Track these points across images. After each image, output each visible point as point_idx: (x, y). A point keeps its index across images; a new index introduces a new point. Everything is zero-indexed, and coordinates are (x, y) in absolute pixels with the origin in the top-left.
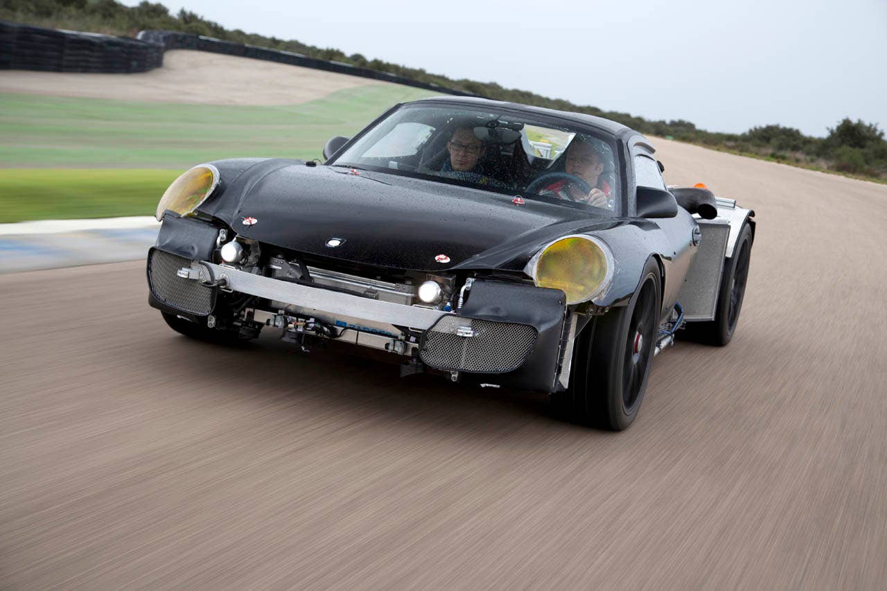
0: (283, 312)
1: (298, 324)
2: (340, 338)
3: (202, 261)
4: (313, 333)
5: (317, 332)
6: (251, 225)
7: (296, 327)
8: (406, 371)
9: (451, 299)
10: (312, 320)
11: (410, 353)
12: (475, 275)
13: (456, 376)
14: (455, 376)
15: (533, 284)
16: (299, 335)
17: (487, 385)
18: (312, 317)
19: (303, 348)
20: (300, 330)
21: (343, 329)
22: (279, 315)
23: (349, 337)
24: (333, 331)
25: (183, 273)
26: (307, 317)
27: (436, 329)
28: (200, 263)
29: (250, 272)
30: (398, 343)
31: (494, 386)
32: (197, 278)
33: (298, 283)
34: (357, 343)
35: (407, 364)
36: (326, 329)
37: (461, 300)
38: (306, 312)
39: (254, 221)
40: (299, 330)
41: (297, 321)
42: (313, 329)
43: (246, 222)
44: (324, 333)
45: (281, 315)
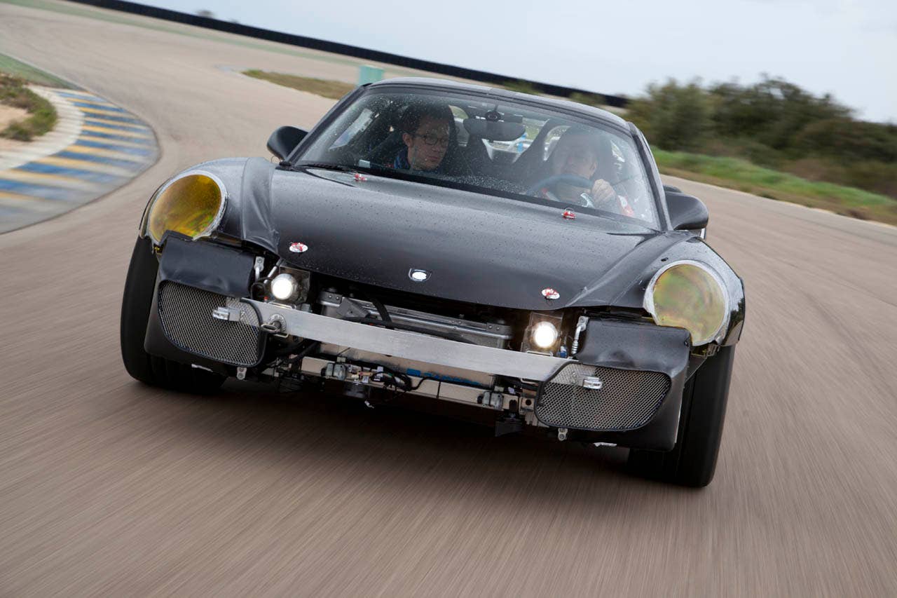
0: (344, 360)
1: (364, 374)
2: (417, 390)
3: (243, 298)
4: (382, 384)
5: (387, 384)
6: (302, 253)
7: (361, 378)
8: (500, 429)
9: (565, 343)
10: (380, 369)
11: (507, 406)
12: (585, 312)
13: (565, 434)
14: (562, 434)
15: (653, 323)
16: (366, 387)
17: (603, 444)
18: (380, 365)
19: (368, 404)
20: (365, 381)
21: (421, 379)
22: (338, 363)
23: (428, 389)
24: (408, 382)
25: (221, 313)
26: (373, 365)
27: (557, 380)
28: (241, 301)
29: (300, 310)
30: (495, 396)
31: (610, 444)
32: (237, 320)
33: (362, 323)
34: (438, 396)
35: (502, 420)
36: (398, 380)
37: (576, 343)
38: (372, 359)
39: (305, 248)
40: (363, 381)
41: (362, 370)
42: (382, 380)
43: (293, 248)
44: (397, 385)
45: (341, 363)
